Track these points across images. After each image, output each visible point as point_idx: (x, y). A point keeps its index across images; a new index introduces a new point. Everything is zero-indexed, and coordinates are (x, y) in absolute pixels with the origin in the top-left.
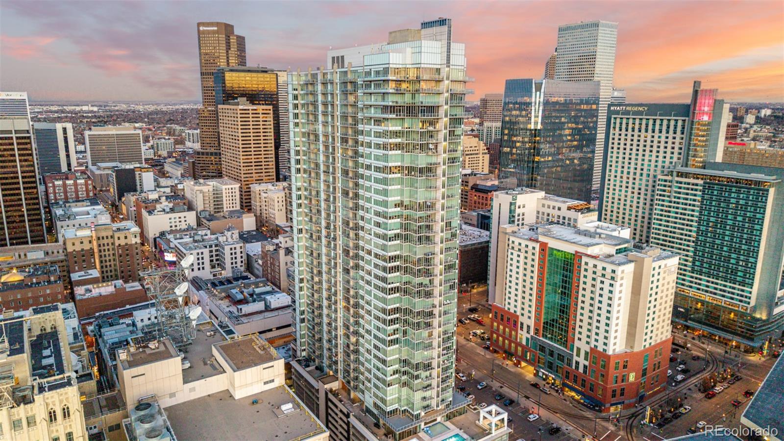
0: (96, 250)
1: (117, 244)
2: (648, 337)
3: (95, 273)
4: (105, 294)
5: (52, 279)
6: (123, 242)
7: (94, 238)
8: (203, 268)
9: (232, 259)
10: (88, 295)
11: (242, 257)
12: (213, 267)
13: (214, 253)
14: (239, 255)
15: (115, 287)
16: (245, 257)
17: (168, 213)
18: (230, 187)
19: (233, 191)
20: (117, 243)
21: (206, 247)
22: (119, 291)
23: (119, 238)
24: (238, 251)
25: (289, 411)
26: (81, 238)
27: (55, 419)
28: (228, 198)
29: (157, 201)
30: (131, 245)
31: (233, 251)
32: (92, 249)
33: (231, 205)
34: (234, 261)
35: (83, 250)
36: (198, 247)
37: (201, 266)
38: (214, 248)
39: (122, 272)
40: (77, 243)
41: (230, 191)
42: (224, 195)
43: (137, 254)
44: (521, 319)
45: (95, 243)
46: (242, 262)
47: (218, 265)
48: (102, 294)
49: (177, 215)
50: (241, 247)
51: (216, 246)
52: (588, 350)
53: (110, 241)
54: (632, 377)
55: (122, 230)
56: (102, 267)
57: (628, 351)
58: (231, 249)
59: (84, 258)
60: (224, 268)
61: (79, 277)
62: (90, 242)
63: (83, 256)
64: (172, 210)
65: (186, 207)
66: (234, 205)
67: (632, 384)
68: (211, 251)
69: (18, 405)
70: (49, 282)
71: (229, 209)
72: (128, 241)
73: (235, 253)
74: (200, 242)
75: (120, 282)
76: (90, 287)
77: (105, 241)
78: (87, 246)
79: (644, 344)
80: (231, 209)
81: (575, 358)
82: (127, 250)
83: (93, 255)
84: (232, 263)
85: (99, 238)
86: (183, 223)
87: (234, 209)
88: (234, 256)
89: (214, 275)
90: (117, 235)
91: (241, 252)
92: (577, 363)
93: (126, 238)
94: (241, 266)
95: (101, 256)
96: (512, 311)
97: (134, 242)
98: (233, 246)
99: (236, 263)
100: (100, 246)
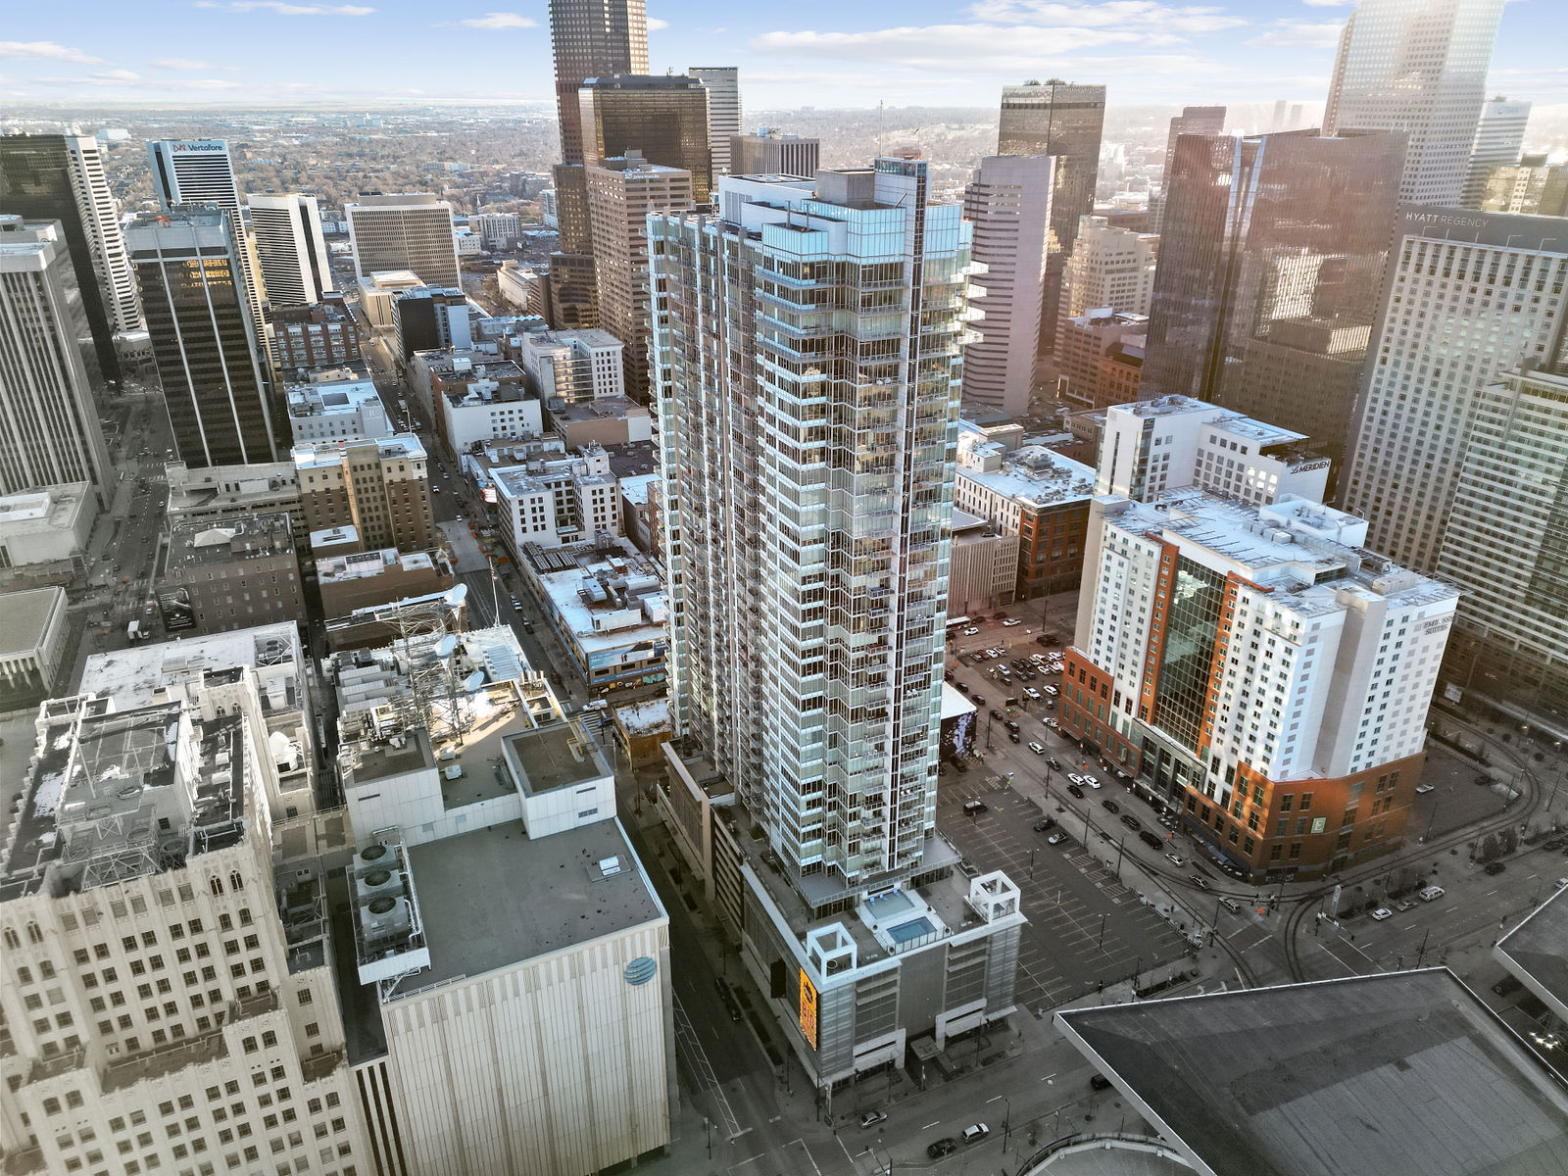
0: (351, 491)
1: (386, 481)
2: (1363, 753)
3: (350, 534)
4: (368, 575)
5: (278, 544)
6: (396, 476)
7: (346, 469)
8: (544, 527)
9: (596, 510)
10: (339, 576)
11: (614, 508)
12: (563, 523)
13: (565, 498)
14: (608, 504)
15: (385, 562)
16: (620, 508)
17: (488, 402)
18: (605, 350)
19: (611, 357)
20: (386, 479)
21: (548, 486)
22: (392, 571)
23: (389, 470)
24: (607, 495)
25: (612, 871)
26: (324, 469)
27: (221, 891)
28: (601, 373)
29: (469, 375)
30: (412, 482)
31: (598, 497)
32: (343, 489)
33: (608, 387)
34: (600, 514)
35: (328, 490)
36: (533, 484)
37: (539, 523)
38: (564, 488)
39: (399, 531)
40: (318, 478)
41: (606, 358)
42: (594, 366)
43: (424, 498)
44: (1118, 685)
45: (348, 479)
46: (614, 517)
47: (572, 518)
48: (363, 575)
49: (505, 407)
50: (612, 490)
51: (568, 483)
52: (1235, 766)
53: (373, 473)
54: (1318, 825)
55: (396, 453)
56: (364, 520)
57: (1317, 776)
58: (594, 493)
59: (330, 507)
60: (581, 528)
61: (326, 539)
62: (340, 476)
63: (330, 501)
64: (497, 397)
65: (522, 390)
66: (614, 386)
67: (1318, 836)
68: (559, 494)
69: (165, 870)
70: (272, 549)
71: (603, 394)
72: (405, 475)
73: (602, 501)
74: (540, 474)
75: (390, 553)
76: (342, 559)
77: (367, 474)
78: (334, 484)
79: (1352, 765)
80: (608, 394)
81: (1210, 776)
82: (406, 491)
83: (345, 498)
84: (596, 519)
85: (355, 469)
86: (517, 423)
87: (614, 393)
88: (599, 505)
89: (566, 540)
90: (385, 463)
91: (613, 499)
92: (1212, 786)
93: (402, 468)
94: (614, 524)
95: (360, 501)
96: (1101, 667)
97: (416, 477)
98: (597, 488)
99: (603, 518)
100: (357, 481)
